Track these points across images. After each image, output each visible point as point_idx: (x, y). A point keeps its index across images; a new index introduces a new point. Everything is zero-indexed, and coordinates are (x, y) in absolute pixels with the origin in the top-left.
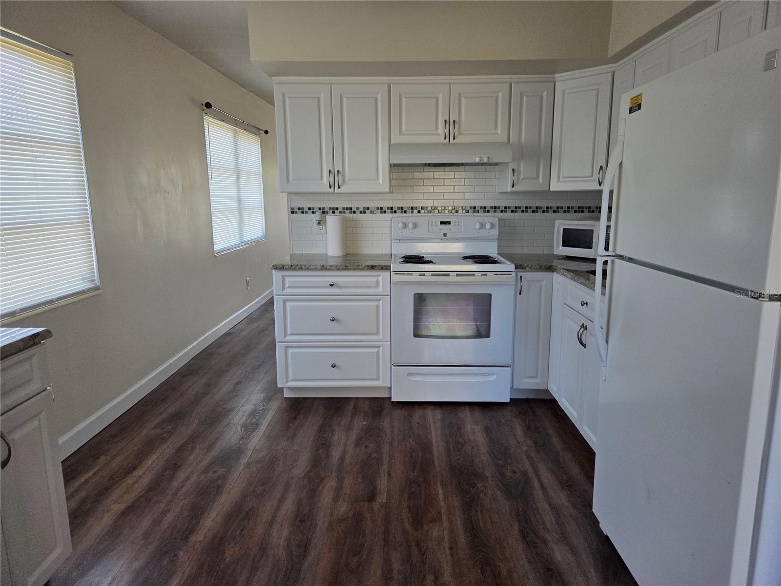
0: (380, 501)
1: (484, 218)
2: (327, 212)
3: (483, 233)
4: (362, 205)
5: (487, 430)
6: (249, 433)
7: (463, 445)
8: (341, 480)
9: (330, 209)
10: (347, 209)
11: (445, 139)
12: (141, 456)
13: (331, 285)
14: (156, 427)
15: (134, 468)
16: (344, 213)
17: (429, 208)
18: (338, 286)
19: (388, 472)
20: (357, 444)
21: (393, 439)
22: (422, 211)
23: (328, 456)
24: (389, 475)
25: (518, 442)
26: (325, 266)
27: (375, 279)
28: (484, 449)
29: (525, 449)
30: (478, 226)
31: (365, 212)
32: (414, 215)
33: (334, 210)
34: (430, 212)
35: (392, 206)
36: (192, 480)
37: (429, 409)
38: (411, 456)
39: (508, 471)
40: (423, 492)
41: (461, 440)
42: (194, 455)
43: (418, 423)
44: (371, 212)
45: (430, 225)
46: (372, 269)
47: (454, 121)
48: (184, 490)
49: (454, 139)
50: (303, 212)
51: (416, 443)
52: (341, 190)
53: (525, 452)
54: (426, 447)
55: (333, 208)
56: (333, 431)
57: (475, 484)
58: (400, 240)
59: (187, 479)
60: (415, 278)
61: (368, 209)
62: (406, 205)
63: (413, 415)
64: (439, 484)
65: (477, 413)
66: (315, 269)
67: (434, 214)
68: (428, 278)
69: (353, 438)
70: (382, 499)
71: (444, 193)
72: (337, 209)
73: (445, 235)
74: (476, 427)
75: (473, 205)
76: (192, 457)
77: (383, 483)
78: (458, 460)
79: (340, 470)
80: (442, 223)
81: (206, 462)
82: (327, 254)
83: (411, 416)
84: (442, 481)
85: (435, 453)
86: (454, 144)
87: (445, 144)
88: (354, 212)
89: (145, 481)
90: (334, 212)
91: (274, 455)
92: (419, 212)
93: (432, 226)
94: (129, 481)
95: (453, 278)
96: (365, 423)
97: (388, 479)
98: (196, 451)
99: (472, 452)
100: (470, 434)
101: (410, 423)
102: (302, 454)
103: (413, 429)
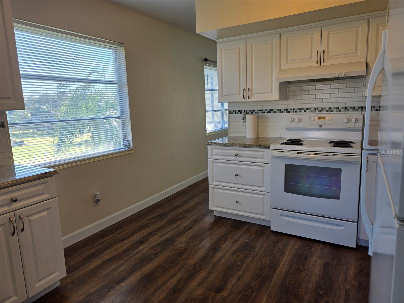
0: (222, 294)
1: (351, 115)
2: (249, 113)
3: (350, 125)
4: (268, 108)
5: (326, 265)
6: (184, 232)
7: (301, 271)
8: (210, 273)
9: (250, 111)
10: (260, 110)
11: (317, 63)
12: (135, 232)
13: (236, 155)
14: (149, 220)
15: (126, 239)
16: (258, 113)
17: (312, 109)
18: (240, 156)
19: (241, 276)
20: (233, 253)
21: (257, 255)
22: (307, 111)
23: (213, 256)
24: (239, 278)
25: (346, 280)
26: (233, 144)
27: (262, 153)
28: (314, 279)
29: (347, 287)
30: (345, 120)
31: (270, 112)
32: (301, 113)
33: (252, 111)
34: (312, 111)
35: (287, 108)
36: (143, 251)
37: (293, 240)
38: (261, 269)
39: (323, 300)
40: (252, 297)
41: (301, 268)
43: (279, 248)
44: (274, 112)
45: (311, 119)
46: (260, 147)
47: (324, 51)
48: (136, 256)
49: (324, 62)
50: (235, 113)
51: (269, 262)
52: (250, 100)
53: (346, 289)
54: (274, 267)
56: (226, 241)
58: (290, 129)
59: (142, 250)
60: (286, 154)
61: (272, 110)
62: (296, 107)
63: (280, 242)
64: (266, 295)
65: (327, 249)
66: (228, 146)
67: (316, 113)
68: (294, 155)
69: (235, 248)
70: (224, 293)
71: (323, 98)
72: (254, 111)
73: (320, 126)
74: (319, 261)
75: (344, 106)
76: (151, 239)
77: (231, 283)
78: (291, 281)
79: (213, 267)
80: (319, 118)
81: (156, 243)
82: (246, 137)
83: (278, 243)
84: (270, 293)
85: (278, 272)
86: (324, 66)
87: (317, 66)
88: (264, 112)
89: (126, 246)
90: (252, 113)
91: (187, 247)
92: (305, 111)
93: (312, 120)
94: (119, 245)
95: (312, 156)
96: (247, 240)
97: (237, 281)
98: (155, 237)
99: (305, 278)
100: (311, 264)
101: (275, 247)
102: (201, 251)
103: (273, 251)
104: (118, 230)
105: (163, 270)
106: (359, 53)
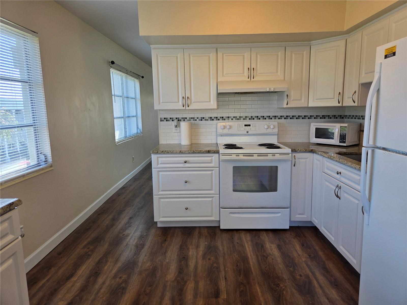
0: (222, 297)
1: (269, 122)
2: (180, 120)
3: (269, 131)
4: (200, 116)
5: (279, 247)
6: (139, 250)
7: (267, 258)
8: (197, 283)
9: (182, 118)
10: (192, 118)
11: (248, 78)
12: (76, 266)
13: (185, 162)
14: (84, 247)
15: (71, 276)
16: (190, 120)
18: (189, 163)
19: (225, 276)
20: (204, 257)
21: (224, 254)
23: (187, 266)
24: (226, 279)
25: (299, 255)
26: (182, 151)
27: (210, 158)
28: (279, 260)
29: (304, 259)
30: (266, 127)
31: (202, 120)
34: (238, 119)
36: (108, 283)
37: (243, 233)
38: (237, 265)
39: (297, 275)
40: (248, 290)
41: (265, 254)
42: (108, 265)
43: (237, 243)
44: (205, 120)
46: (209, 153)
47: (253, 68)
48: (102, 291)
49: (253, 78)
50: (167, 121)
51: (238, 257)
52: (189, 108)
53: (304, 261)
54: (245, 260)
55: (184, 118)
56: (188, 249)
57: (279, 284)
58: (222, 135)
59: (104, 283)
60: (234, 157)
61: (203, 118)
63: (234, 238)
64: (257, 285)
65: (271, 235)
66: (176, 153)
67: (241, 121)
68: (241, 157)
69: (201, 253)
70: (224, 296)
71: (246, 108)
72: (186, 118)
73: (247, 132)
74: (272, 245)
75: (262, 115)
76: (106, 267)
77: (222, 285)
78: (266, 267)
79: (195, 275)
80: (245, 125)
81: (115, 270)
82: (180, 144)
83: (233, 238)
84: (258, 283)
85: (251, 263)
86: (253, 81)
87: (248, 81)
88: (196, 120)
89: (78, 285)
90: (184, 120)
91: (155, 265)
92: (232, 119)
93: (240, 127)
94: (69, 285)
95: (255, 157)
96: (207, 243)
97: (225, 281)
98: (109, 264)
99: (273, 262)
100: (269, 250)
101: (233, 243)
102: (171, 264)
103: (235, 247)
104: (50, 269)
105: (146, 295)
106: (279, 73)
